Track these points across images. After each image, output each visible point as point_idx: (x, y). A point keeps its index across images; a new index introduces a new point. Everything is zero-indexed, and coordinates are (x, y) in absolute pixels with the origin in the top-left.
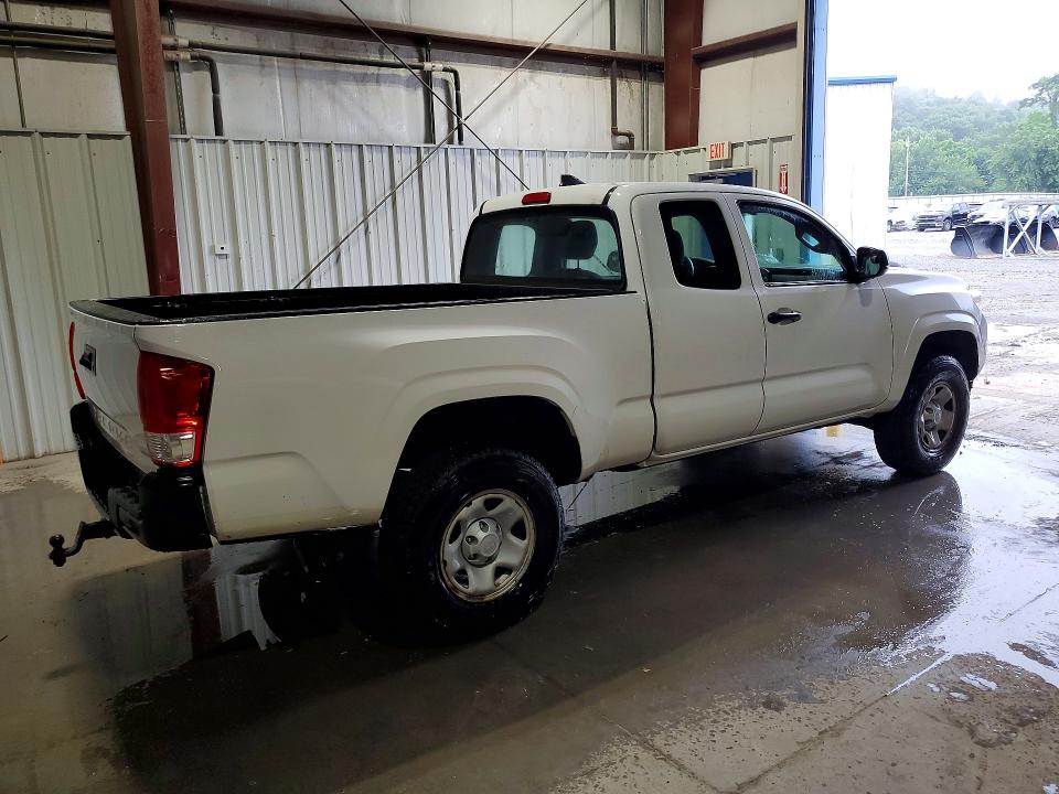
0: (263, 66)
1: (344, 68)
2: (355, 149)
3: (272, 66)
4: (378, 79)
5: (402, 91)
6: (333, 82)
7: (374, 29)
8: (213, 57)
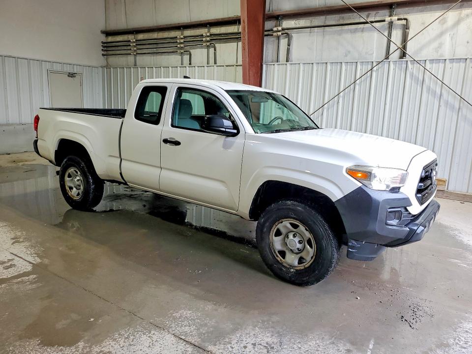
0: (310, 32)
1: (346, 27)
2: (354, 64)
3: (315, 32)
4: (363, 30)
5: (376, 34)
6: (340, 35)
7: (353, 7)
8: (289, 33)
